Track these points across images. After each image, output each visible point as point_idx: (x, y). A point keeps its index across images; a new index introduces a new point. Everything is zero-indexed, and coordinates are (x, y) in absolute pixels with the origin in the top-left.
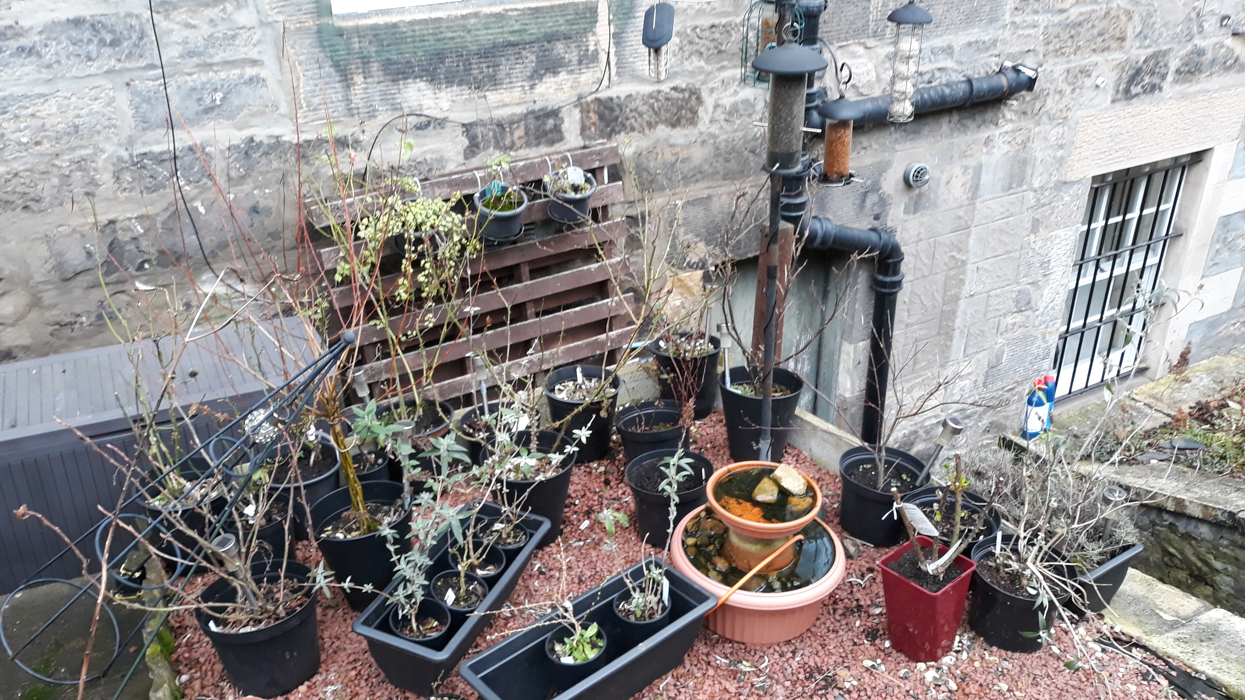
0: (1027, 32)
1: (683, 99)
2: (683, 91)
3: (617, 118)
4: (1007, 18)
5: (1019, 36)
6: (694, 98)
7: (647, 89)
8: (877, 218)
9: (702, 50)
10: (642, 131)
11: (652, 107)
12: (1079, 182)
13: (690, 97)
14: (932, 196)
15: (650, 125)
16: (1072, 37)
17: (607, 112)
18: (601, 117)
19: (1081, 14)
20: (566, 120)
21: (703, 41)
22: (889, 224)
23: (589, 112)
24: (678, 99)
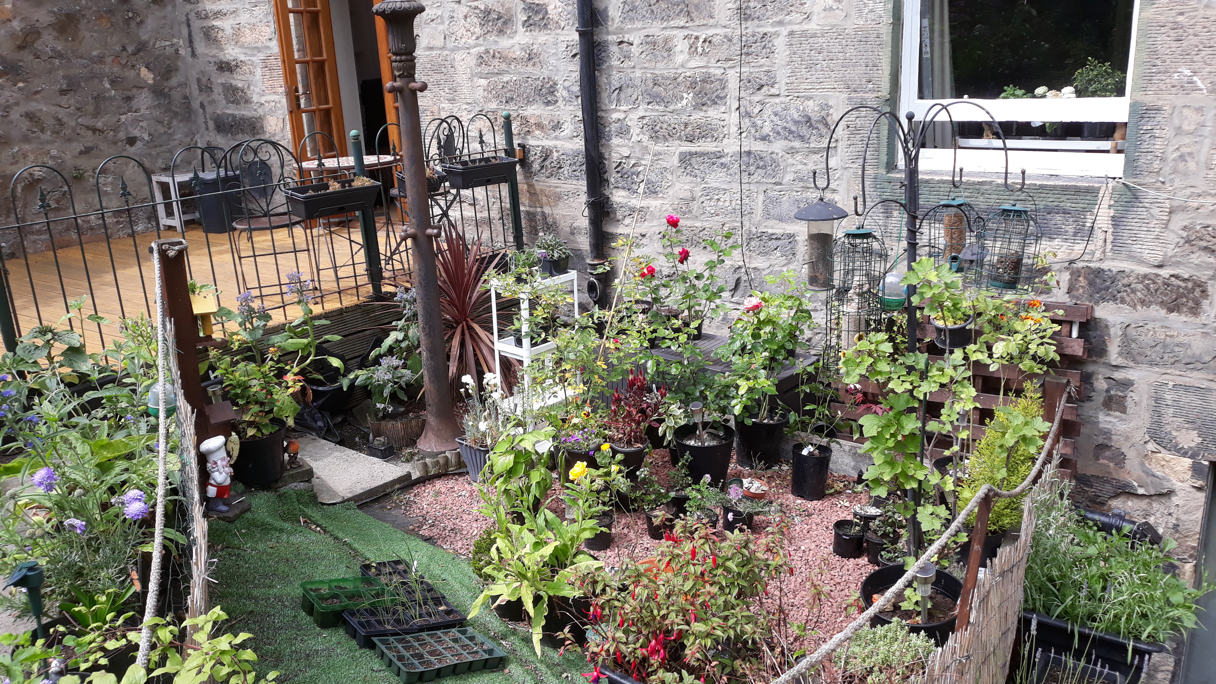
1: (1186, 288)
3: (1107, 288)
7: (1143, 270)
10: (1134, 307)
11: (1147, 287)
15: (1143, 302)
17: (1097, 281)
18: (1091, 284)
23: (1079, 276)
24: (1179, 287)
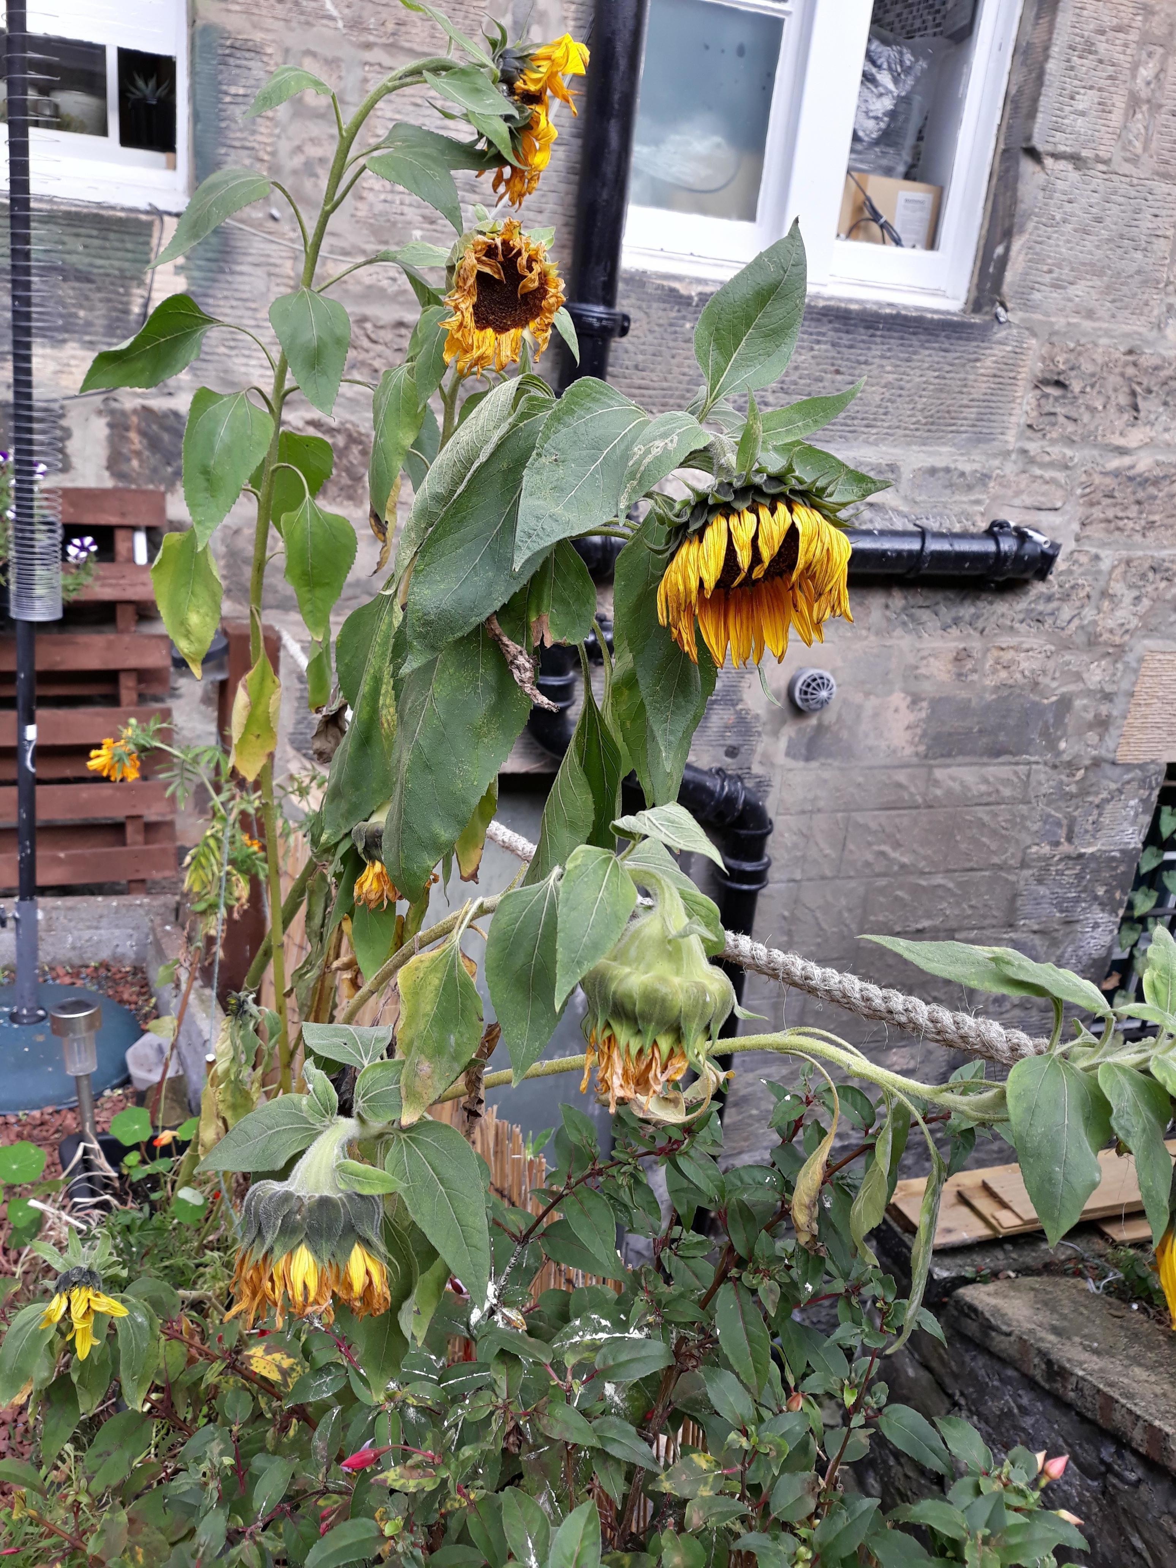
0: (1048, 474)
2: (331, 431)
4: (1011, 439)
5: (1035, 478)
6: (355, 450)
8: (732, 752)
9: (377, 364)
12: (1142, 767)
13: (347, 448)
14: (845, 734)
16: (1139, 503)
17: (166, 437)
18: (154, 444)
19: (1158, 464)
20: (77, 433)
21: (379, 348)
22: (756, 769)
23: (126, 429)
